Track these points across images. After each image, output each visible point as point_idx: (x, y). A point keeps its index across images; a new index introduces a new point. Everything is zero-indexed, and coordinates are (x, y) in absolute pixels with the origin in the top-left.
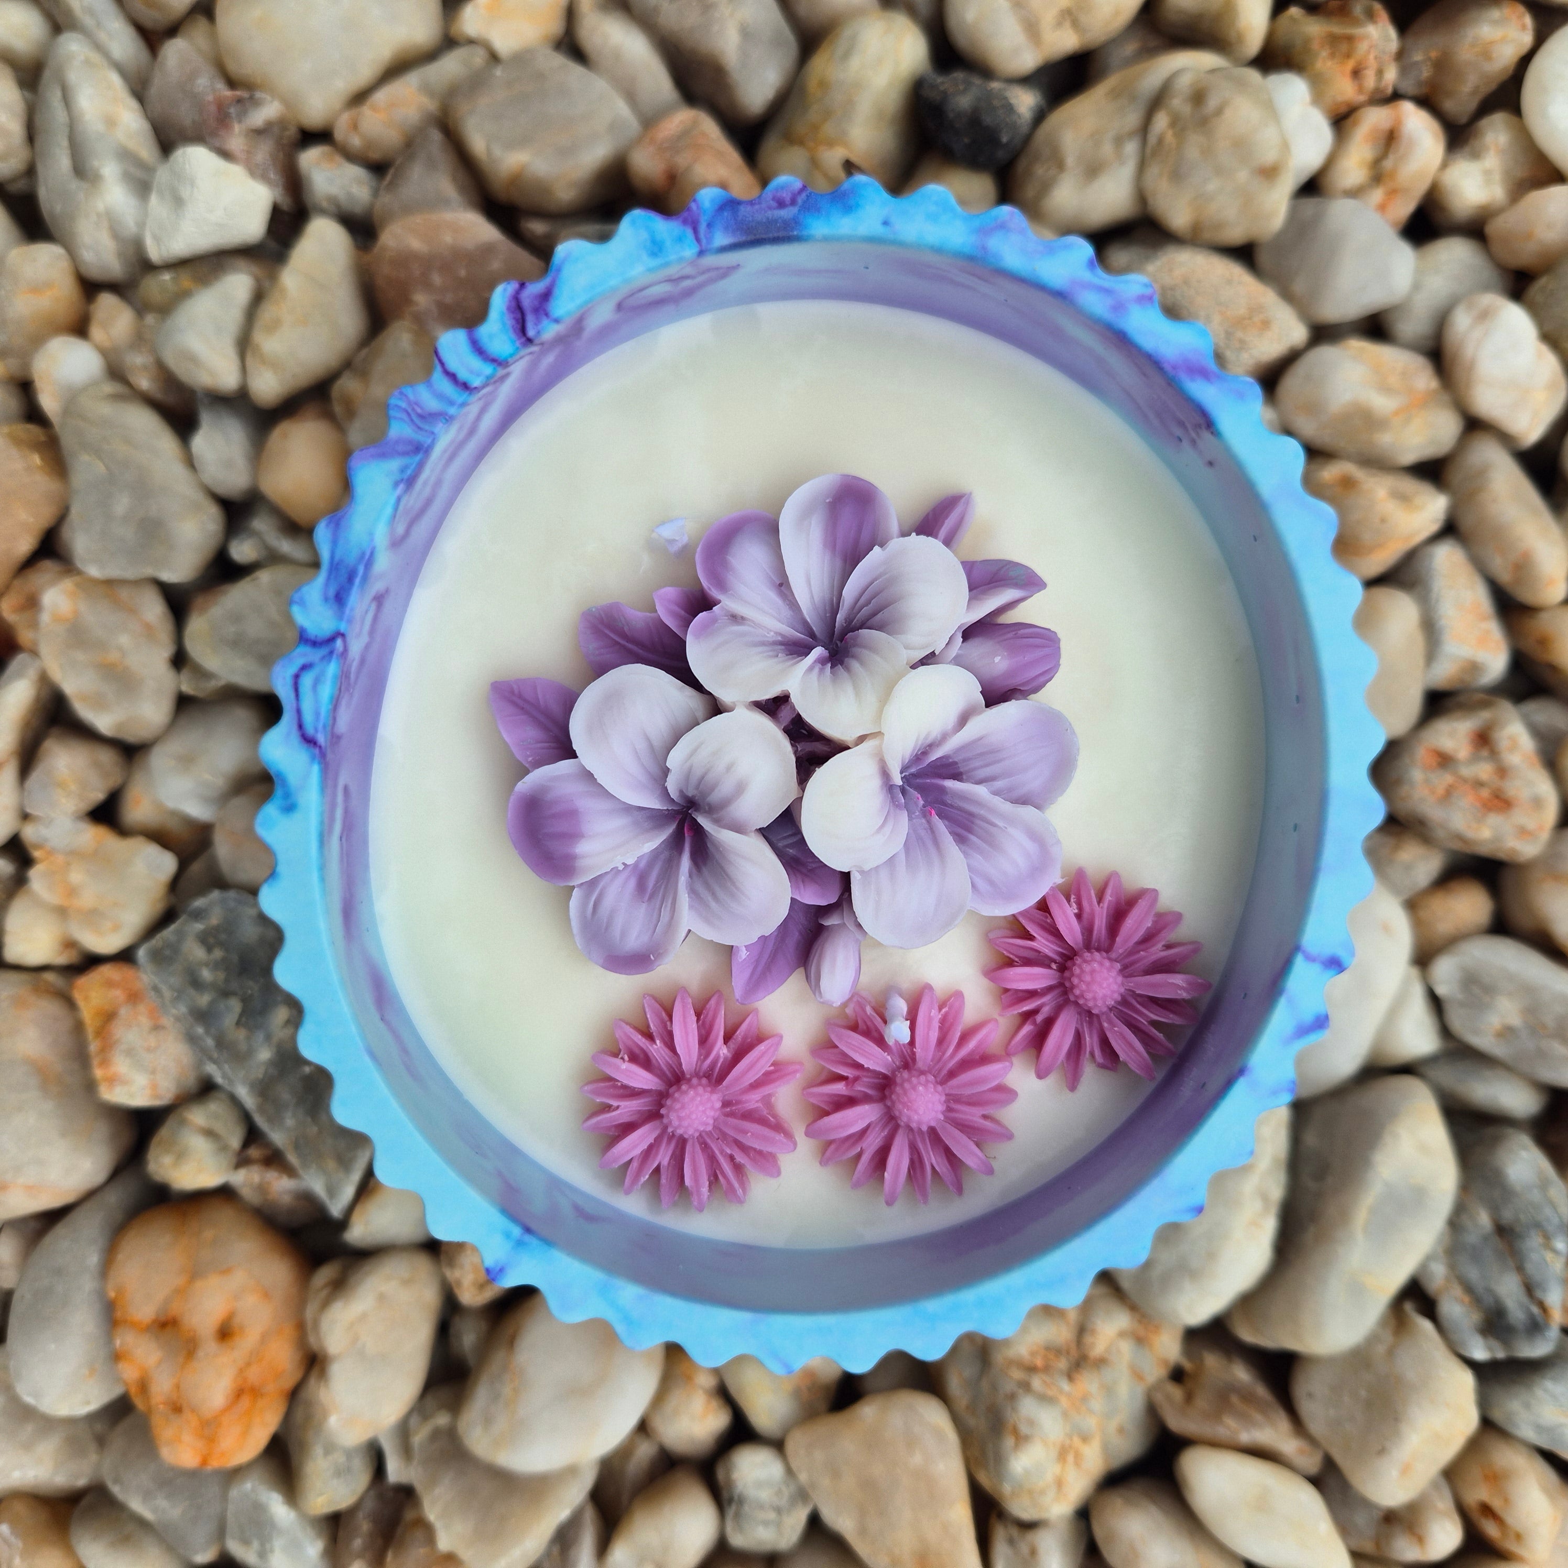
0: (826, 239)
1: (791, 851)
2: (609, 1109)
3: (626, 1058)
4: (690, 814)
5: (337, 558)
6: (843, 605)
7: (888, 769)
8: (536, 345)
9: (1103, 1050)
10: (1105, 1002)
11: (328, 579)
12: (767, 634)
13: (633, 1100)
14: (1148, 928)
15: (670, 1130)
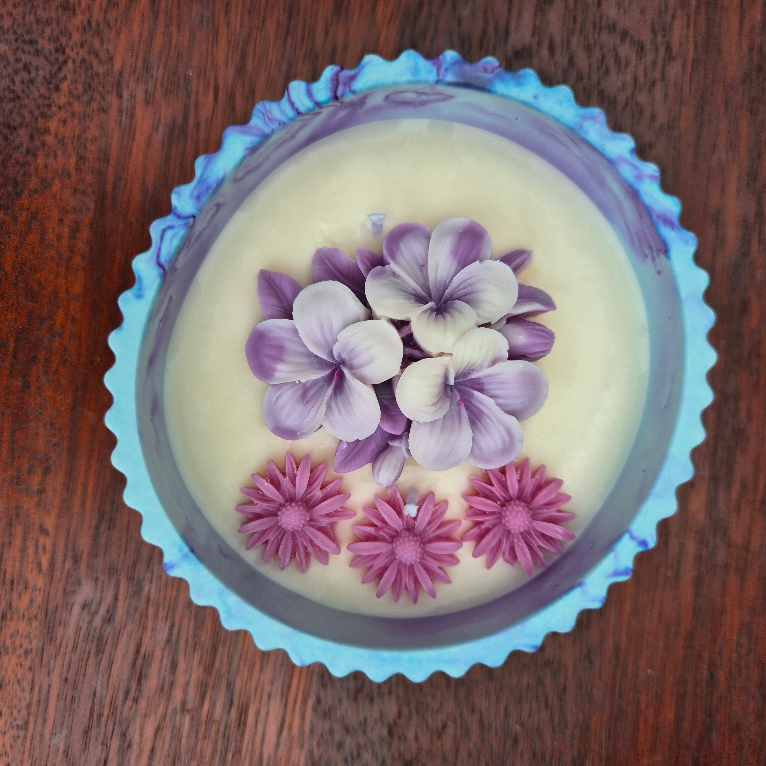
0: (503, 96)
1: (385, 402)
2: (252, 504)
3: (269, 480)
4: (340, 367)
5: (203, 178)
6: (451, 286)
7: (449, 375)
8: (339, 102)
9: (510, 553)
10: (519, 529)
11: (196, 186)
12: (408, 288)
13: (266, 503)
14: (552, 498)
15: (279, 524)
